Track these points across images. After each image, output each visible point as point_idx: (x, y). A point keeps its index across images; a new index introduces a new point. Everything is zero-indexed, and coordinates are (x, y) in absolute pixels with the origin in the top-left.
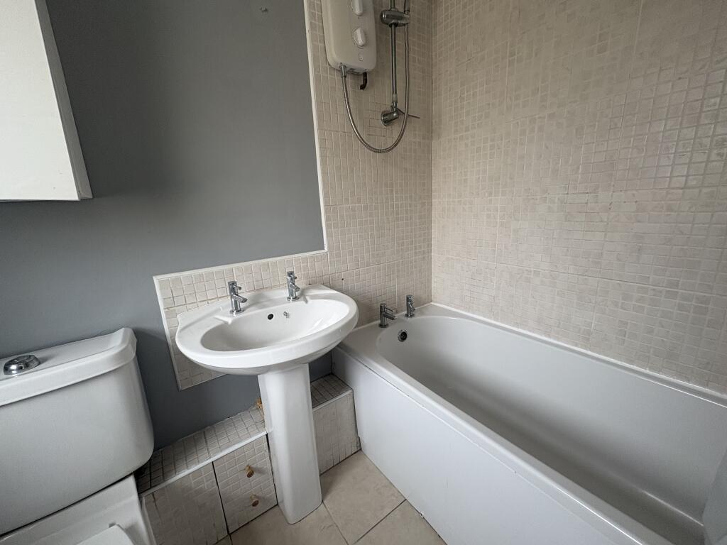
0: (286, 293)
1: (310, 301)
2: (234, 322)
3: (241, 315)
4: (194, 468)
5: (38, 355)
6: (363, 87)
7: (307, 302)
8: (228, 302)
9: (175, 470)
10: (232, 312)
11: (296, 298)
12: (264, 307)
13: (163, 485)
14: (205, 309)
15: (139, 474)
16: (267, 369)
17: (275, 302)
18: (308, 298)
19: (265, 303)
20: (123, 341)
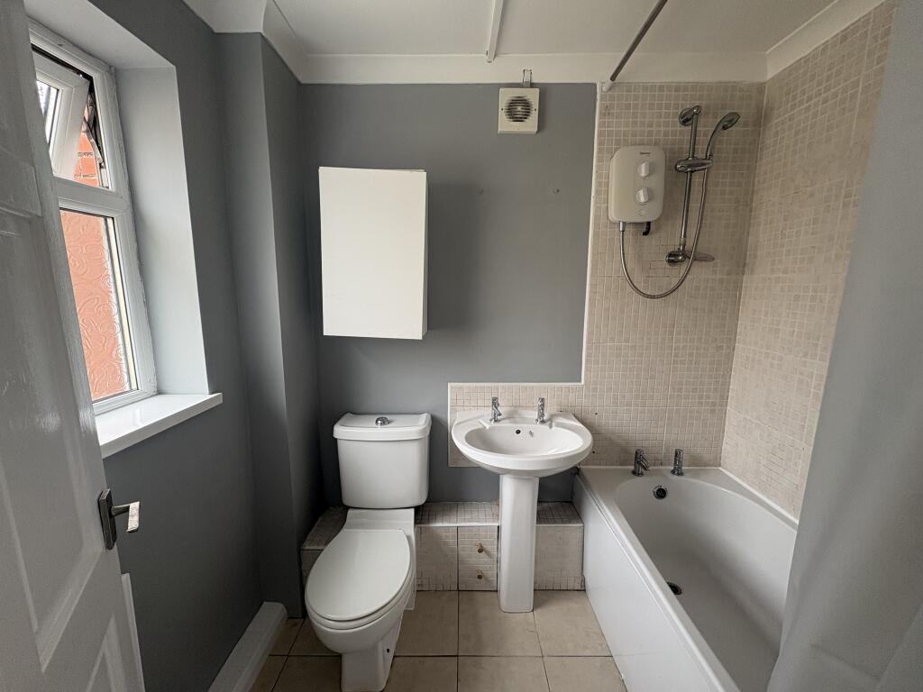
0: (535, 415)
1: (554, 428)
2: (491, 429)
3: (497, 425)
4: (446, 525)
5: (389, 417)
6: (645, 234)
7: (551, 427)
8: (489, 412)
9: (435, 520)
10: (491, 420)
11: (543, 422)
12: (516, 422)
13: (427, 525)
14: (475, 413)
15: (418, 510)
16: (508, 472)
17: (525, 420)
18: (554, 424)
19: (517, 419)
20: (426, 422)
